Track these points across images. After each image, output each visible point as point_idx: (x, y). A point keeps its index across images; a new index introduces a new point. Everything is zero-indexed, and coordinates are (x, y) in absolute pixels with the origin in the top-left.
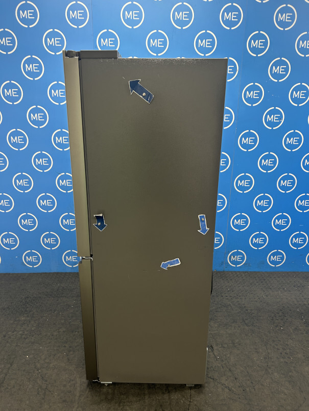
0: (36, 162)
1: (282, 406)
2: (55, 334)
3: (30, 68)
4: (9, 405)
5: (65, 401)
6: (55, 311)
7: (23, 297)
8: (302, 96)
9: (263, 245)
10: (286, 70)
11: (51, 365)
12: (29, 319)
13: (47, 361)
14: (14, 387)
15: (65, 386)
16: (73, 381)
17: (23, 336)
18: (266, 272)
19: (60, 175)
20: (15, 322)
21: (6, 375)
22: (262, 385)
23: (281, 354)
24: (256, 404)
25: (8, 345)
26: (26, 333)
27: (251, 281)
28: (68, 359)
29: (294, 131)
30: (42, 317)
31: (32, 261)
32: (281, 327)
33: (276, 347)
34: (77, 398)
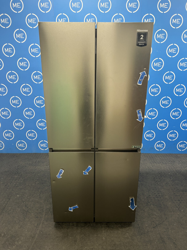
0: (23, 90)
1: (153, 221)
2: (33, 184)
3: (19, 36)
4: (8, 219)
5: (37, 217)
6: (33, 173)
7: (16, 166)
8: (174, 51)
9: (152, 138)
10: (165, 36)
11: (31, 200)
12: (19, 177)
13: (28, 198)
14: (10, 210)
15: (37, 210)
16: (42, 207)
17: (16, 186)
18: (154, 154)
19: (36, 98)
20: (12, 179)
21: (6, 204)
22: (144, 211)
23: (156, 196)
24: (139, 220)
25: (8, 190)
26: (17, 184)
27: (145, 158)
28: (40, 197)
29: (170, 72)
30: (26, 176)
31: (21, 146)
32: (158, 182)
33: (154, 192)
34: (43, 216)
